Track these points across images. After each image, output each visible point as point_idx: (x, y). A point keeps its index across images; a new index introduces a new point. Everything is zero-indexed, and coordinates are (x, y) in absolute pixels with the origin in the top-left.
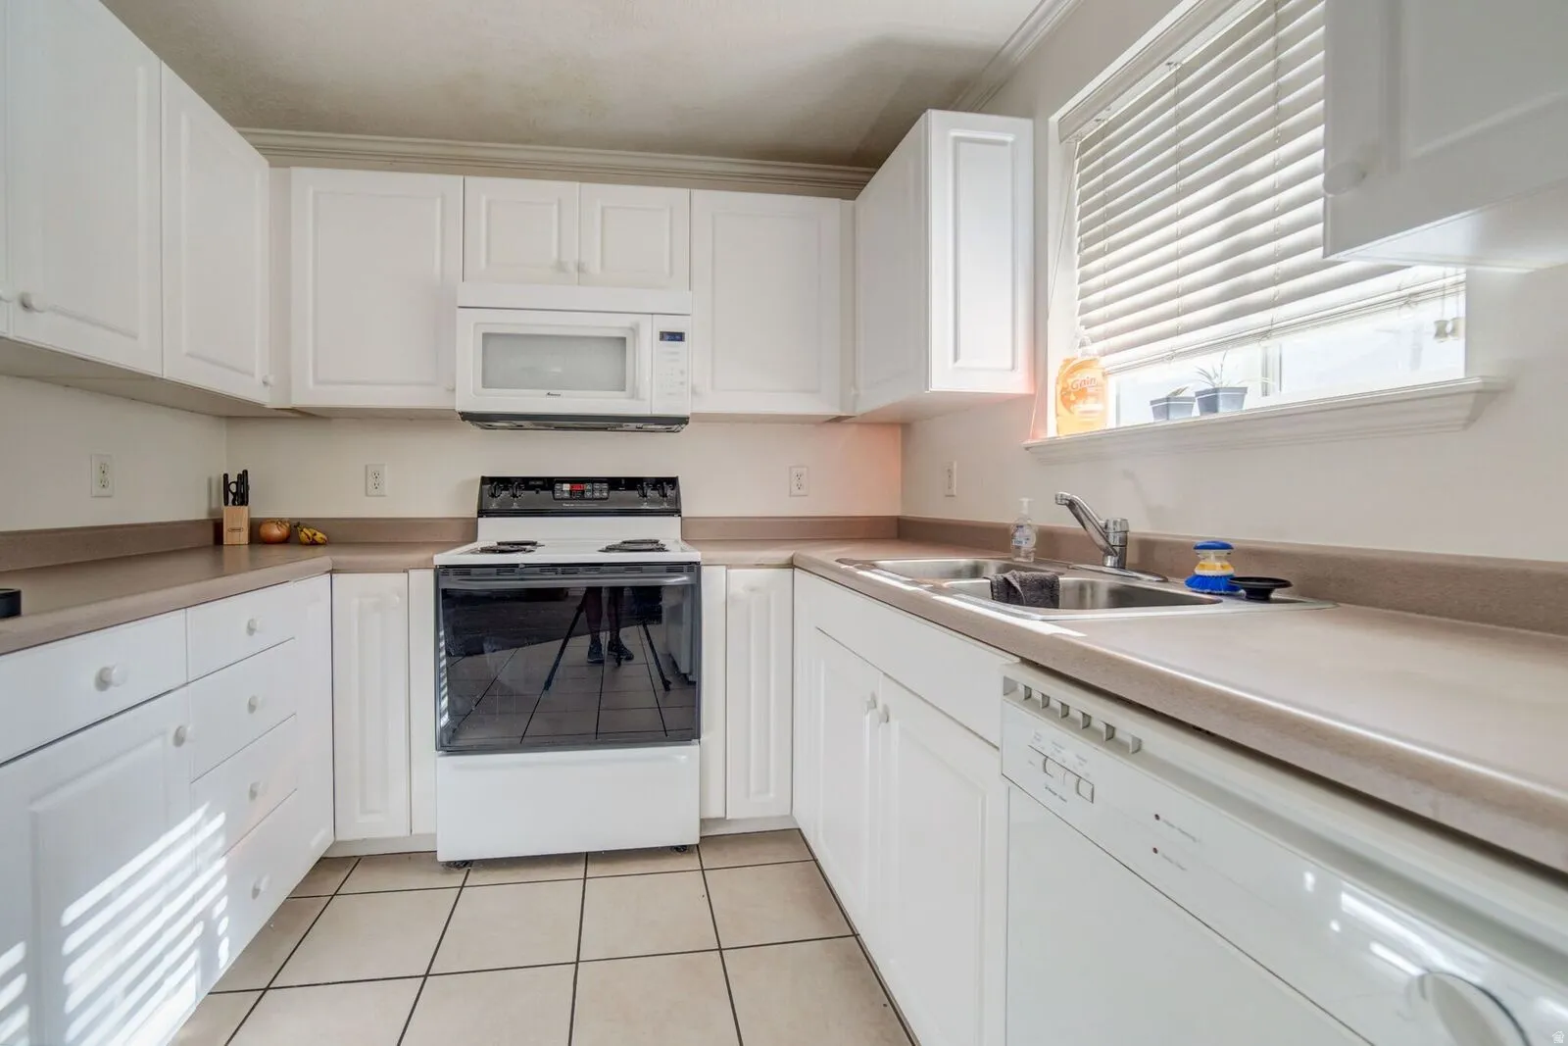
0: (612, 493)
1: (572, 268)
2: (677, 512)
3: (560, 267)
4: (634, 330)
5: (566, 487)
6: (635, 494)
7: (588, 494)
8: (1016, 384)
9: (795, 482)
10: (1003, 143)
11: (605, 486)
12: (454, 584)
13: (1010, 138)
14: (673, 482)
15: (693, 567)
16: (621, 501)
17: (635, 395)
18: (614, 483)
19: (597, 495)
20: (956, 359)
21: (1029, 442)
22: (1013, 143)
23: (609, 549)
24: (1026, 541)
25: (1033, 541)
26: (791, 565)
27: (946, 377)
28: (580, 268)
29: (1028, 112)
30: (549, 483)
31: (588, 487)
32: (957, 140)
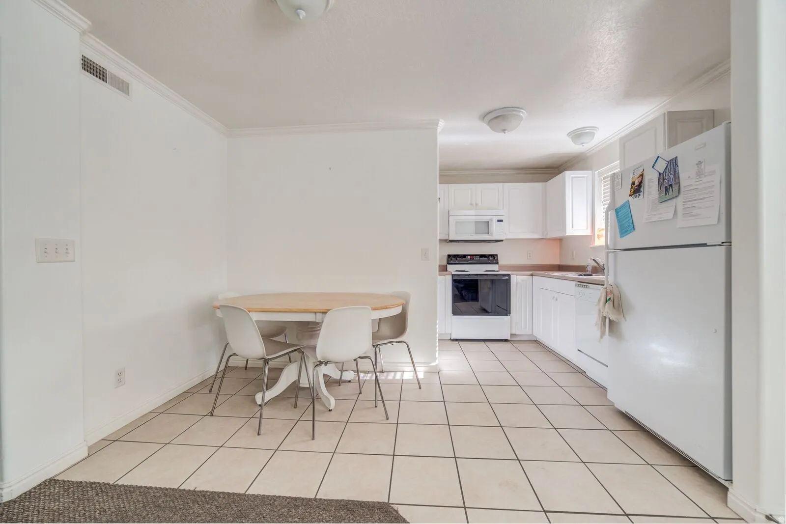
0: (481, 258)
1: (474, 205)
2: (497, 263)
3: (471, 204)
4: (491, 220)
5: (469, 257)
6: (486, 259)
7: (474, 259)
8: (588, 232)
9: (529, 255)
10: (584, 177)
11: (478, 257)
12: (456, 278)
13: (586, 176)
14: (497, 255)
15: (509, 275)
16: (483, 260)
17: (492, 235)
18: (481, 256)
19: (477, 259)
20: (572, 227)
21: (591, 246)
22: (587, 177)
23: (486, 271)
24: (589, 269)
25: (591, 269)
26: (532, 275)
27: (570, 232)
28: (476, 204)
29: (591, 170)
30: (465, 256)
31: (474, 257)
32: (572, 177)
